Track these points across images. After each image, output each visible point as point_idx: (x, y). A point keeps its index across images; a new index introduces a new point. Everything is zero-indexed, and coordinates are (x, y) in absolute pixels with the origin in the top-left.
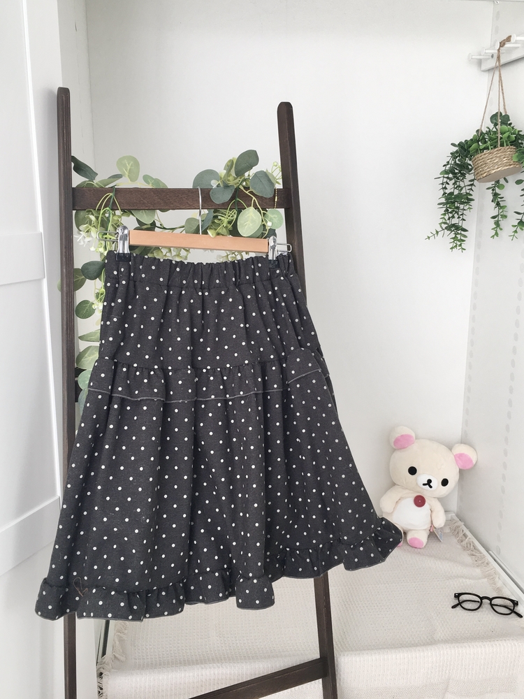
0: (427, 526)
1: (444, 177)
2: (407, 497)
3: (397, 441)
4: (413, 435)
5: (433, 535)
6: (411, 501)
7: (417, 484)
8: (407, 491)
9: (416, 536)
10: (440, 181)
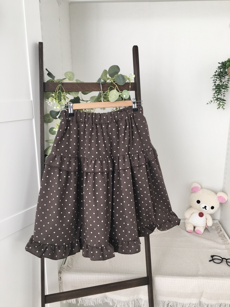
0: (204, 225)
1: (215, 77)
2: (196, 213)
3: (192, 189)
4: (200, 187)
5: (206, 229)
6: (197, 214)
7: (200, 207)
8: (196, 210)
9: (199, 229)
10: (213, 79)
